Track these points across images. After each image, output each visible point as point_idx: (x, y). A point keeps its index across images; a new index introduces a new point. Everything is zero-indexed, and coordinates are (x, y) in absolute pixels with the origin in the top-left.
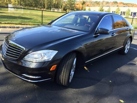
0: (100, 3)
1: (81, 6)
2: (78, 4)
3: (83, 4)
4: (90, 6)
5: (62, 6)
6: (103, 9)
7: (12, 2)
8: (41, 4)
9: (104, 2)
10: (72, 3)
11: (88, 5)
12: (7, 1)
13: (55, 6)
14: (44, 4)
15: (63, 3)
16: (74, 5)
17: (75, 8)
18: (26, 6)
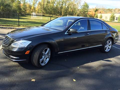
0: (113, 10)
1: (94, 13)
2: (91, 12)
3: (96, 11)
4: (102, 13)
5: (76, 13)
6: (114, 15)
7: (36, 11)
8: (58, 12)
9: (116, 9)
10: (86, 10)
11: (100, 12)
12: (33, 10)
13: (70, 13)
14: (61, 12)
15: (77, 11)
16: (87, 12)
17: (88, 15)
18: (47, 14)
